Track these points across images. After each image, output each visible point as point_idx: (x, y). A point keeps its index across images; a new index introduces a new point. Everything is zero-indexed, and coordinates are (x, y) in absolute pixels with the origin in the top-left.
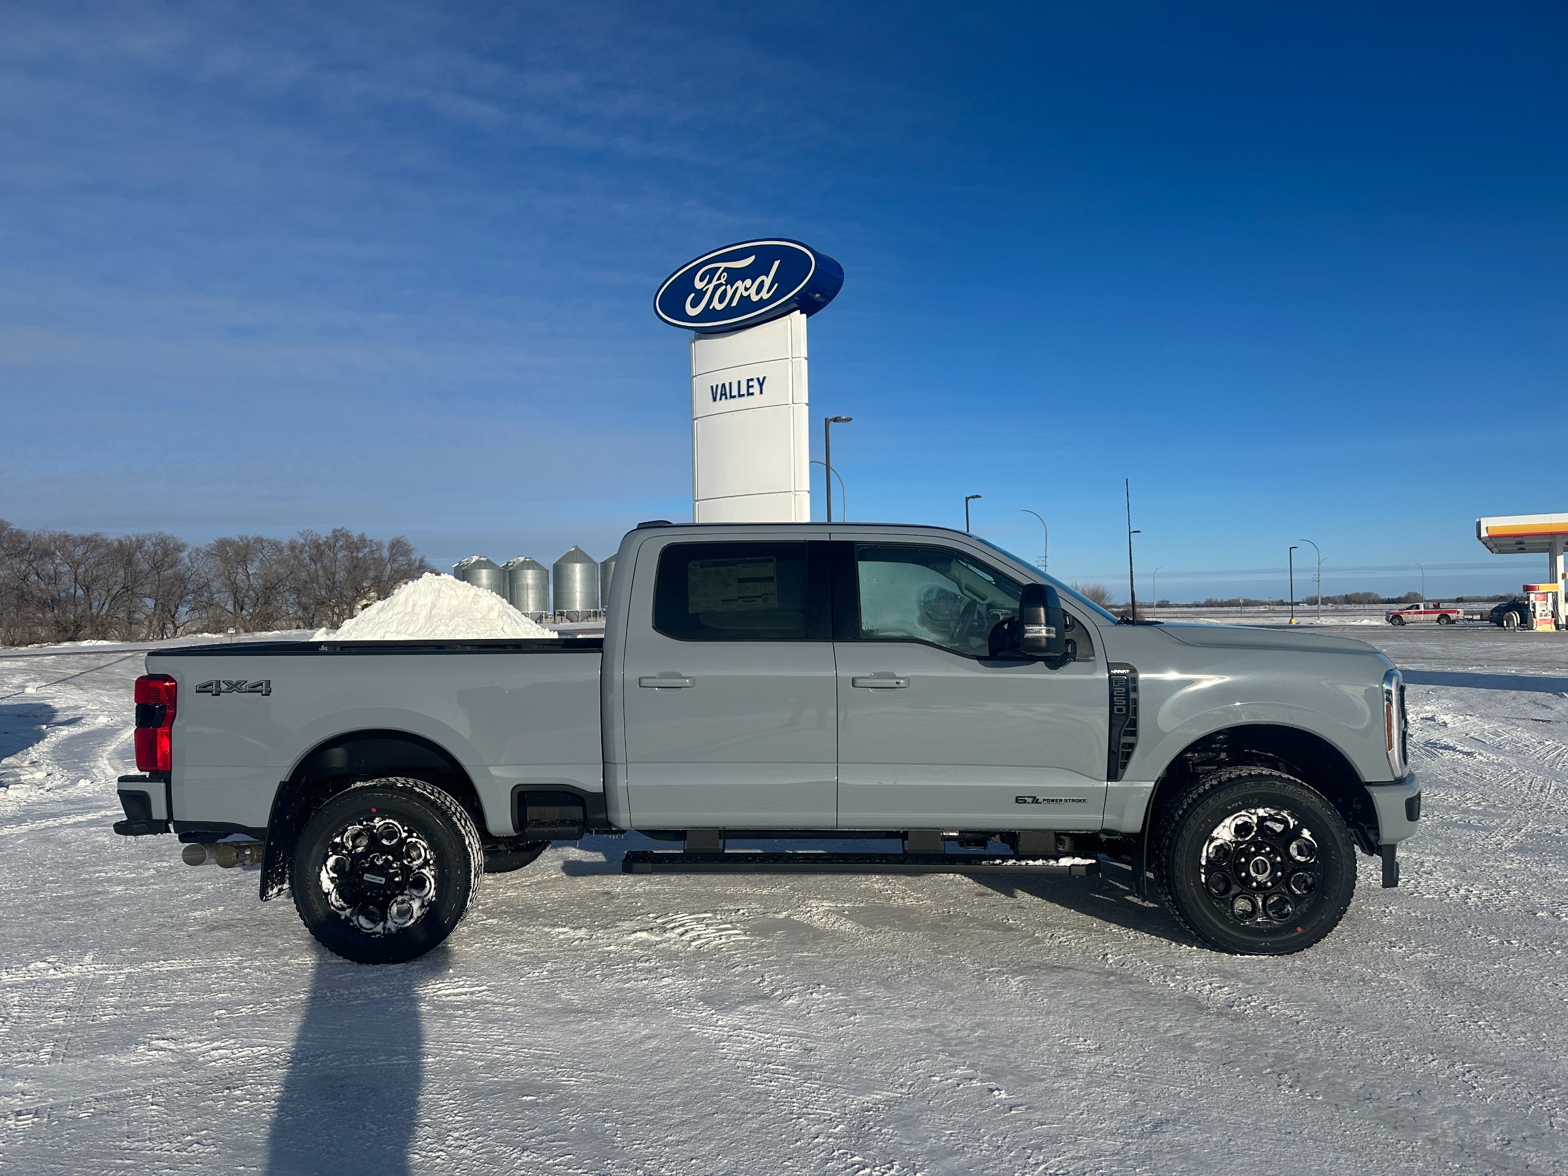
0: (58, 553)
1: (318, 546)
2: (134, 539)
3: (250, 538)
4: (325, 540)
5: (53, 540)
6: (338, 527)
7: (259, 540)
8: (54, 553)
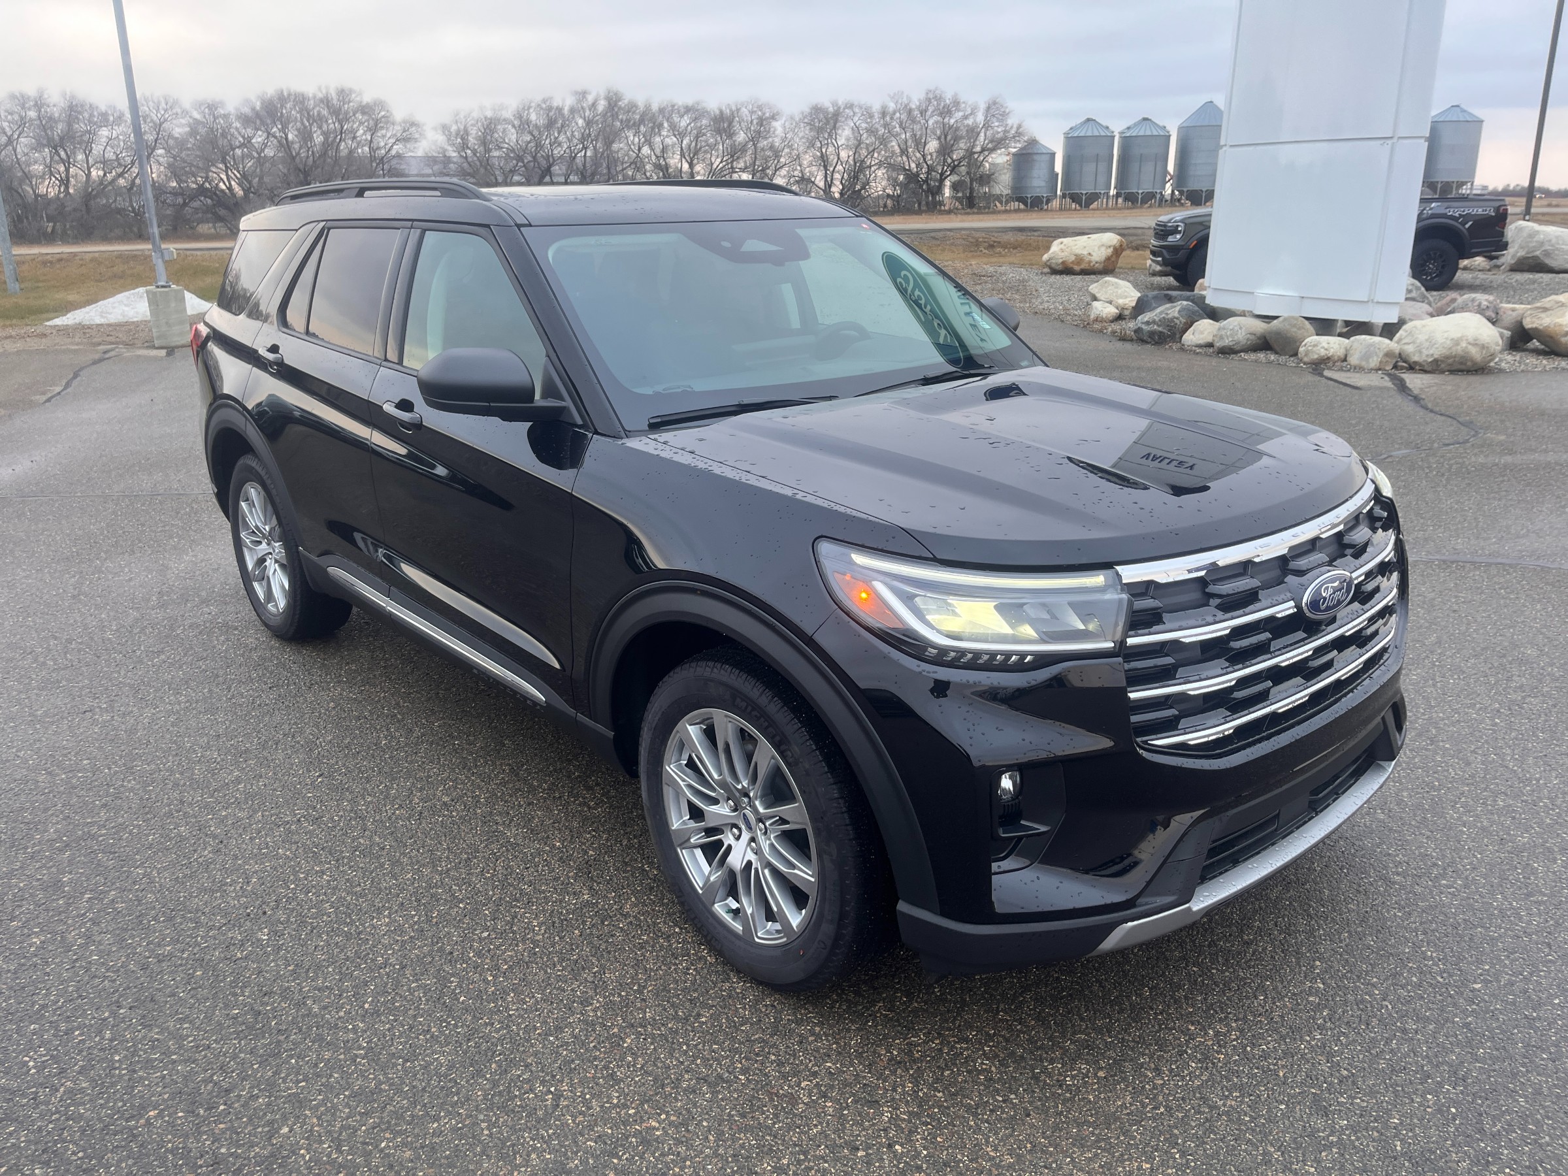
0: (666, 125)
1: (910, 111)
2: (734, 108)
3: (840, 103)
4: (918, 104)
5: (661, 111)
6: (932, 88)
7: (851, 106)
8: (660, 126)
